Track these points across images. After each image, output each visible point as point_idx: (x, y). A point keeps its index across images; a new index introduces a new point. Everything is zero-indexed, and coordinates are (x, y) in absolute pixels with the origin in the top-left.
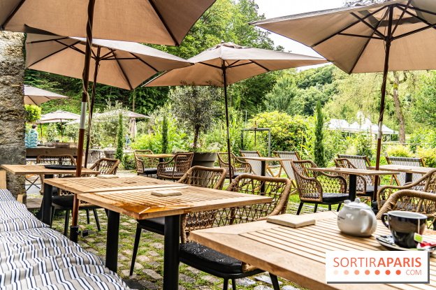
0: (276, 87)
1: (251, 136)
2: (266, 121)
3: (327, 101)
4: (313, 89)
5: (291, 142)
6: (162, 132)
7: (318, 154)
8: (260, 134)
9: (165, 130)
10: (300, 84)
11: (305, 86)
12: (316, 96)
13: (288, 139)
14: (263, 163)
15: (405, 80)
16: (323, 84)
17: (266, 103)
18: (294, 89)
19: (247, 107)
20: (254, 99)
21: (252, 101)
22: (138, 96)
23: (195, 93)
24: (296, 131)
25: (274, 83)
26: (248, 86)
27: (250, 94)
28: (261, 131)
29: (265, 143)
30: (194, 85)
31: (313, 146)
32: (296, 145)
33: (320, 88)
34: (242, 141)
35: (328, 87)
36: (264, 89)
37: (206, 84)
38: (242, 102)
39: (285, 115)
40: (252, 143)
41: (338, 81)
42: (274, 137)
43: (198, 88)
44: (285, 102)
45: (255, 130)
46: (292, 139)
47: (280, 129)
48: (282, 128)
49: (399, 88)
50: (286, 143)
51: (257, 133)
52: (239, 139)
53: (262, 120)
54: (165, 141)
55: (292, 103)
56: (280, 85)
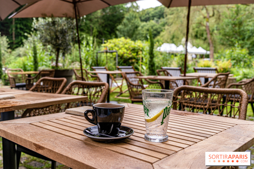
0: (125, 21)
1: (103, 56)
2: (115, 46)
3: (162, 31)
4: (152, 22)
5: (134, 60)
6: (33, 55)
7: (151, 68)
8: (111, 55)
9: (35, 54)
10: (143, 18)
11: (147, 20)
12: (154, 28)
13: (131, 58)
14: (108, 75)
15: (213, 15)
16: (159, 18)
17: (117, 33)
18: (137, 21)
19: (104, 36)
20: (109, 30)
21: (107, 31)
22: (16, 28)
23: (54, 23)
24: (137, 53)
25: (123, 18)
26: (104, 20)
27: (106, 26)
28: (112, 53)
29: (114, 62)
30: (52, 16)
31: (148, 62)
32: (137, 63)
33: (157, 21)
34: (97, 60)
35: (162, 21)
36: (115, 22)
37: (63, 16)
38: (100, 32)
39: (129, 40)
40: (105, 62)
41: (169, 16)
42: (121, 57)
43: (57, 19)
44: (131, 32)
45: (107, 52)
46: (134, 58)
47: (125, 51)
48: (127, 50)
49: (210, 21)
50: (130, 61)
51: (108, 54)
52: (94, 60)
53: (112, 45)
54: (36, 62)
55: (137, 32)
56: (128, 19)
